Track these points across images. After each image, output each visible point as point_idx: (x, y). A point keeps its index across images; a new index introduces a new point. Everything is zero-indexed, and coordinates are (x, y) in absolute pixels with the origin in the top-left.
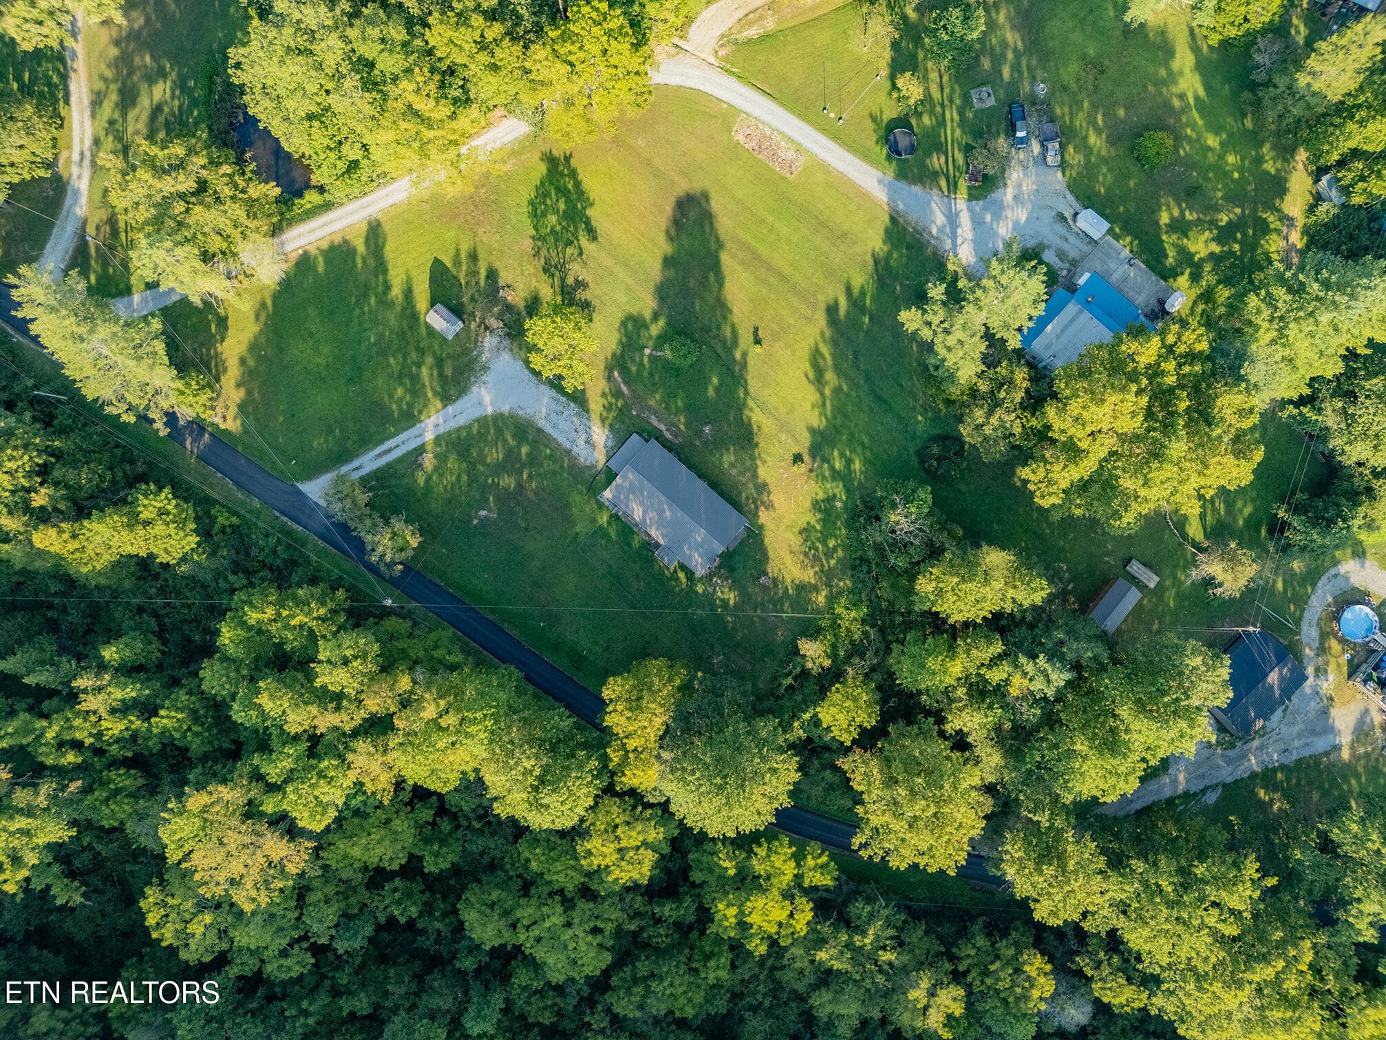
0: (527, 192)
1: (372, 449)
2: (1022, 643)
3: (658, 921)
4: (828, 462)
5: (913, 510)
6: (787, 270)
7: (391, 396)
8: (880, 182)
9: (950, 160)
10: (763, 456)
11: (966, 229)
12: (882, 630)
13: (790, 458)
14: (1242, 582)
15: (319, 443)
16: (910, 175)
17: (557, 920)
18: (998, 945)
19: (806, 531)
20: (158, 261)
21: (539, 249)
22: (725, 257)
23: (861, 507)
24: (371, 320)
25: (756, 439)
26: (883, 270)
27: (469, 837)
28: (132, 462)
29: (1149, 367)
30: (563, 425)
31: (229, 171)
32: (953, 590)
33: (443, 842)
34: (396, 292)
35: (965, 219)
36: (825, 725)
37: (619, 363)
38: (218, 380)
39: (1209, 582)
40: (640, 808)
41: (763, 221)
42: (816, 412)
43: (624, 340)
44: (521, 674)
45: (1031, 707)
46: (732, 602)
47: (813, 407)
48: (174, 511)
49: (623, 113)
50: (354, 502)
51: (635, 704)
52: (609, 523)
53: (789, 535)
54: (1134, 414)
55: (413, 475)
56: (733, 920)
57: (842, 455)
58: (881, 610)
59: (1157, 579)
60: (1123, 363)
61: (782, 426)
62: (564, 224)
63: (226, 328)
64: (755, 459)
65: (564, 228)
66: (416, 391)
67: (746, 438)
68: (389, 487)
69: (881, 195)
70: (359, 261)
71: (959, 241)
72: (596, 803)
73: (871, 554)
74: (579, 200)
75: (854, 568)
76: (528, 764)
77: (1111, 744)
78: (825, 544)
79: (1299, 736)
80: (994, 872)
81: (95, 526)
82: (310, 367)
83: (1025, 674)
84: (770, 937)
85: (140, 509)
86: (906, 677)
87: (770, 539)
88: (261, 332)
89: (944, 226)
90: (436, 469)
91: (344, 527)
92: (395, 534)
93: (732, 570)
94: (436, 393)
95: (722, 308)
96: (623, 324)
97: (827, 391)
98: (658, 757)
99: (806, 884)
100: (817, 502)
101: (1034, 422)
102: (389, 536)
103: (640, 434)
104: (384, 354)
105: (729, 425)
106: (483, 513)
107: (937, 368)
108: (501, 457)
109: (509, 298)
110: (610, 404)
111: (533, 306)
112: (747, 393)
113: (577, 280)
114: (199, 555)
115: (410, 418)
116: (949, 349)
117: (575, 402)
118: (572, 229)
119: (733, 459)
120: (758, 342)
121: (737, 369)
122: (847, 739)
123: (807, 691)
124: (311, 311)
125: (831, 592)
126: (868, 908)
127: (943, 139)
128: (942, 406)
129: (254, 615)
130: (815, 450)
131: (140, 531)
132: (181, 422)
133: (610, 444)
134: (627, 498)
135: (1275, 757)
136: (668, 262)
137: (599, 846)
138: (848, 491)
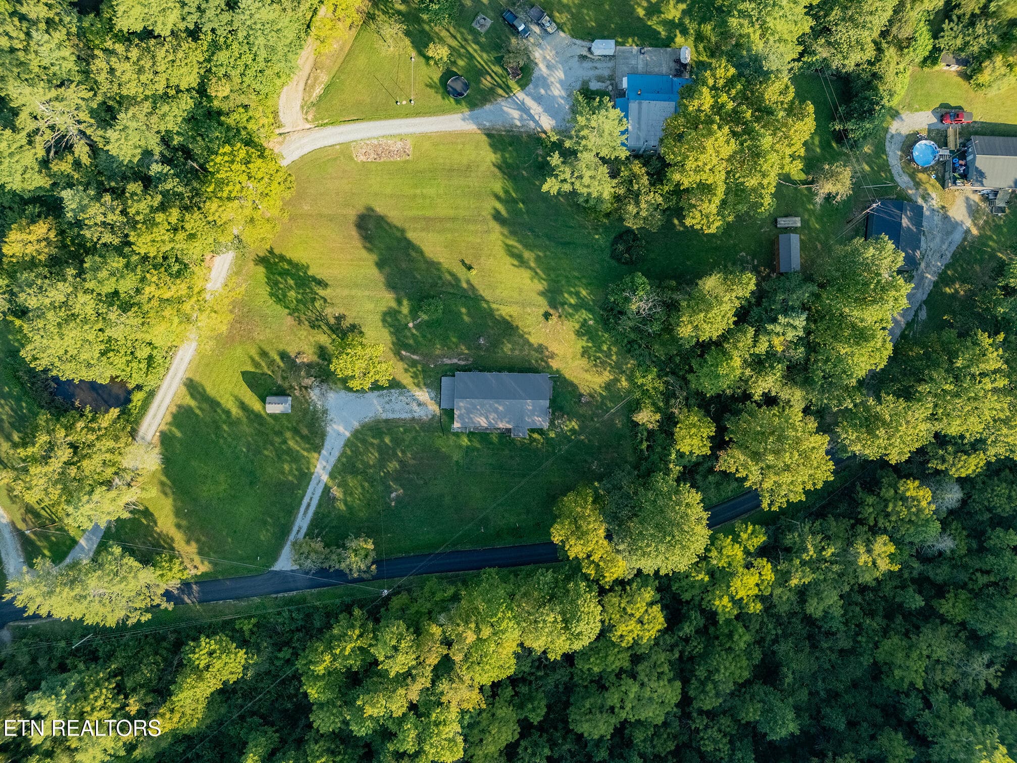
0: (264, 291)
1: (298, 513)
2: (760, 317)
3: (687, 640)
4: (566, 304)
5: (642, 293)
6: (452, 213)
7: (283, 473)
8: (464, 120)
9: (493, 74)
10: (525, 330)
11: (535, 109)
12: (673, 373)
13: (542, 319)
14: (848, 183)
15: (264, 536)
16: (477, 102)
17: (634, 689)
18: (882, 494)
19: (585, 352)
20: (88, 513)
21: (299, 317)
22: (410, 235)
23: (605, 314)
24: (234, 439)
25: (514, 324)
26: (507, 169)
27: (541, 683)
28: (164, 638)
29: (712, 107)
30: (397, 407)
31: (83, 425)
32: (705, 321)
33: (531, 699)
34: (235, 411)
35: (529, 102)
36: (688, 453)
37: (400, 345)
38: (173, 549)
39: (829, 197)
40: (628, 588)
41: (415, 196)
42: (536, 281)
43: (392, 330)
44: (496, 569)
45: (796, 349)
46: (576, 427)
47: (532, 279)
48: (217, 647)
49: (283, 199)
50: (316, 552)
51: (580, 533)
52: (470, 440)
53: (577, 362)
54: (728, 142)
55: (334, 507)
56: (730, 605)
57: (570, 293)
58: (663, 362)
59: (798, 219)
60: (697, 117)
61: (523, 304)
62: (301, 291)
63: (152, 515)
64: (522, 336)
65: (303, 294)
66: (295, 458)
67: (508, 328)
68: (326, 526)
69: (471, 127)
70: (197, 411)
71: (537, 117)
72: (603, 607)
73: (632, 336)
74: (298, 270)
75: (629, 351)
76: (550, 619)
77: (861, 336)
78: (601, 351)
79: (943, 242)
80: (845, 456)
81: (181, 696)
82: (221, 496)
83: (778, 334)
84: (757, 596)
85: (197, 663)
86: (710, 388)
87: (569, 374)
88: (174, 500)
89: (521, 116)
90: (345, 493)
91: (322, 572)
92: (355, 551)
93: (561, 409)
94: (308, 450)
95: (433, 265)
96: (384, 321)
97: (533, 265)
98: (618, 551)
99: (752, 549)
100: (578, 331)
101: (666, 188)
102: (353, 555)
103: (446, 375)
104: (258, 452)
105: (493, 329)
106: (393, 495)
107: (587, 201)
108: (377, 455)
109: (305, 360)
110: (414, 373)
111: (322, 352)
112: (487, 302)
113: (336, 318)
114: (252, 658)
115: (305, 477)
116: (588, 186)
117: (393, 388)
118: (308, 290)
119: (510, 346)
120: (469, 268)
121: (470, 293)
122: (707, 451)
123: (660, 442)
124: (194, 463)
125: (627, 375)
126: (796, 534)
127: (479, 66)
128: (605, 221)
129: (321, 668)
130: (553, 304)
131: (207, 675)
132: (176, 592)
133: (433, 395)
134: (471, 418)
135: (939, 264)
136: (380, 265)
137: (625, 628)
138: (589, 310)
